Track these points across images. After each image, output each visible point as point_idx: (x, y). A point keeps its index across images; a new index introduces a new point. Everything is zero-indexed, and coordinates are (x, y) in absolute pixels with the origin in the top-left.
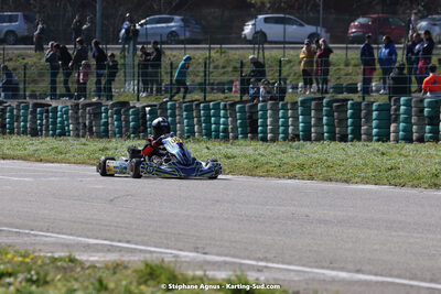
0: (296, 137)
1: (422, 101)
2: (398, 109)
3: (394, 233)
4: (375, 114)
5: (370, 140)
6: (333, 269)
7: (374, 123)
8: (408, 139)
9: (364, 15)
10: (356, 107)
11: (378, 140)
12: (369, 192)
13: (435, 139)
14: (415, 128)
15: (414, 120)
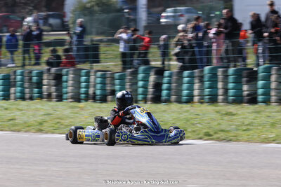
1: (31, 72)
2: (15, 79)
3: (12, 166)
8: (23, 98)
11: (4, 99)
13: (41, 97)
14: (27, 90)
15: (26, 85)
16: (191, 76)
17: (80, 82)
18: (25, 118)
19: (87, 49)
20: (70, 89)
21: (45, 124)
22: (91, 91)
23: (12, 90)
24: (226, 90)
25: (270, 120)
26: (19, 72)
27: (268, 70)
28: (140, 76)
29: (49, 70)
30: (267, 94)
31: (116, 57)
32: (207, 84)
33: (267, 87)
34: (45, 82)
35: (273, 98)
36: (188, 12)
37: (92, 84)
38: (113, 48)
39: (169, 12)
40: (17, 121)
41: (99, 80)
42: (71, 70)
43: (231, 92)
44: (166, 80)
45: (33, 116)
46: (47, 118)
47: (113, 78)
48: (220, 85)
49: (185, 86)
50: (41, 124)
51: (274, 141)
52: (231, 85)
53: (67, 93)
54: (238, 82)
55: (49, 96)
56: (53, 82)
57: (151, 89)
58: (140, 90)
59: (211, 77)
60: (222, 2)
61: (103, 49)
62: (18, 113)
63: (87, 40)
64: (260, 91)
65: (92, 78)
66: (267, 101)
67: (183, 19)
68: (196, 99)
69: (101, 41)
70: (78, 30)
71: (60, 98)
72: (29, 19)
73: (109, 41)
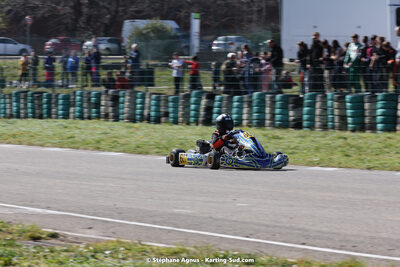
0: (11, 116)
1: (89, 93)
2: (74, 99)
4: (61, 102)
5: (57, 118)
6: (33, 206)
7: (60, 107)
8: (81, 117)
9: (55, 37)
10: (49, 97)
12: (56, 153)
13: (98, 117)
14: (86, 110)
15: (85, 105)
16: (241, 101)
17: (136, 104)
18: (83, 137)
19: (142, 73)
20: (126, 110)
21: (103, 143)
22: (146, 112)
23: (72, 110)
24: (273, 115)
25: (315, 145)
26: (78, 92)
27: (313, 98)
28: (193, 100)
29: (107, 92)
30: (312, 120)
31: (170, 81)
32: (255, 108)
33: (312, 113)
34: (103, 103)
35: (318, 124)
36: (238, 40)
37: (147, 105)
38: (167, 73)
39: (220, 40)
40: (76, 139)
41: (153, 102)
42: (128, 92)
43: (278, 117)
44: (216, 104)
45: (91, 134)
46: (104, 137)
47: (167, 101)
48: (268, 110)
49: (234, 110)
50: (98, 142)
51: (318, 164)
52: (278, 111)
53: (123, 114)
54: (284, 107)
55: (106, 116)
56: (110, 103)
57: (202, 113)
58: (192, 113)
59: (259, 103)
60: (270, 32)
61: (157, 72)
62: (77, 131)
63: (143, 64)
64: (305, 117)
65: (147, 100)
66: (311, 127)
67: (233, 47)
68: (245, 122)
69: (156, 66)
70: (134, 55)
71: (116, 118)
72: (88, 43)
73: (163, 66)
